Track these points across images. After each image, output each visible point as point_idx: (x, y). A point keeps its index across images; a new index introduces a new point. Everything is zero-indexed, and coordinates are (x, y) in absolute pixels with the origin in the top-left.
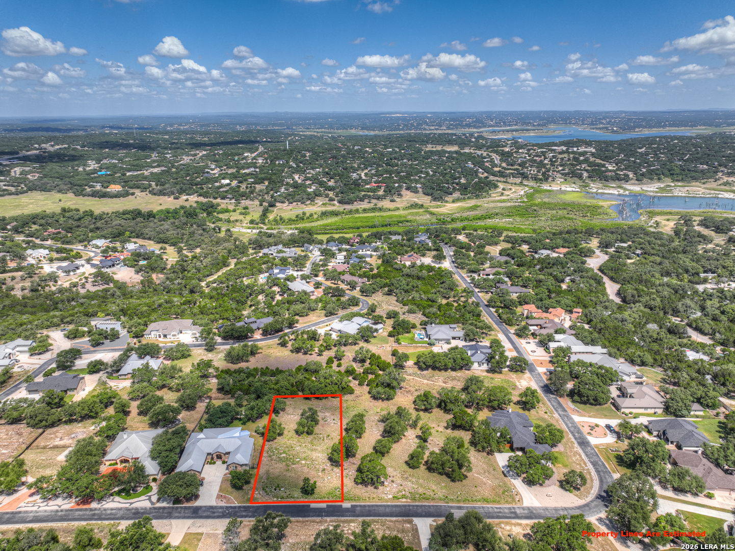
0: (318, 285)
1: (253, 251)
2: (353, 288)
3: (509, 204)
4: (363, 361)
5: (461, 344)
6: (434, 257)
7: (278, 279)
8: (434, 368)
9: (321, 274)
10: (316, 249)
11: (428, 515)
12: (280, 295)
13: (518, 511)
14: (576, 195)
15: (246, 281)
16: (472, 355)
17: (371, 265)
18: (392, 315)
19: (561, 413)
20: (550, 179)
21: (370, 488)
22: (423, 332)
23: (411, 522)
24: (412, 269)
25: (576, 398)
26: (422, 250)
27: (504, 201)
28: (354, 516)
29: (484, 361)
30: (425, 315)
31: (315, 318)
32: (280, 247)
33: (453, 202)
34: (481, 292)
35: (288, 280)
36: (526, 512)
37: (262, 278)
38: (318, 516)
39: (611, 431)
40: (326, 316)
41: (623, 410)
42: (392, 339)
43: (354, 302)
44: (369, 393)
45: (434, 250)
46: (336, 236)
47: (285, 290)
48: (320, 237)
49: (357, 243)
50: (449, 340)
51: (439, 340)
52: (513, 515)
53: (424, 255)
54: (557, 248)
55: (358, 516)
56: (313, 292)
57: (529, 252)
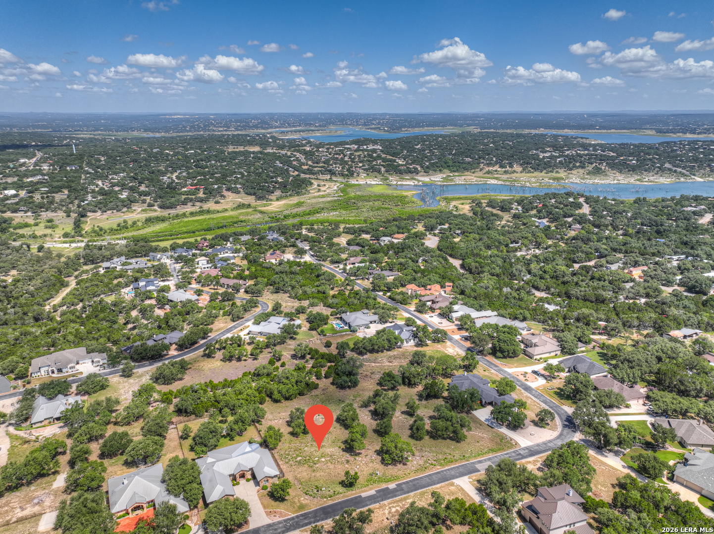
0: (199, 293)
2: (238, 291)
3: (329, 199)
4: (303, 357)
5: (380, 327)
6: (295, 253)
7: (149, 291)
8: (372, 351)
9: (193, 281)
10: (164, 257)
11: (462, 475)
12: (160, 308)
14: (381, 187)
15: (106, 299)
16: (400, 333)
17: (240, 266)
18: (301, 310)
19: (495, 368)
20: (355, 174)
23: (452, 484)
24: (282, 266)
25: (498, 354)
26: (280, 247)
27: (323, 197)
29: (411, 338)
30: (328, 306)
31: (222, 325)
32: (123, 259)
33: (277, 200)
34: (358, 279)
35: (163, 291)
36: (527, 451)
37: (127, 293)
39: (538, 375)
40: (234, 321)
41: (535, 357)
42: (314, 332)
43: (252, 304)
44: (332, 384)
45: (291, 246)
46: (180, 242)
47: (164, 302)
49: (207, 247)
50: (367, 325)
51: (359, 326)
53: (283, 252)
54: (394, 234)
56: (198, 300)
57: (371, 240)
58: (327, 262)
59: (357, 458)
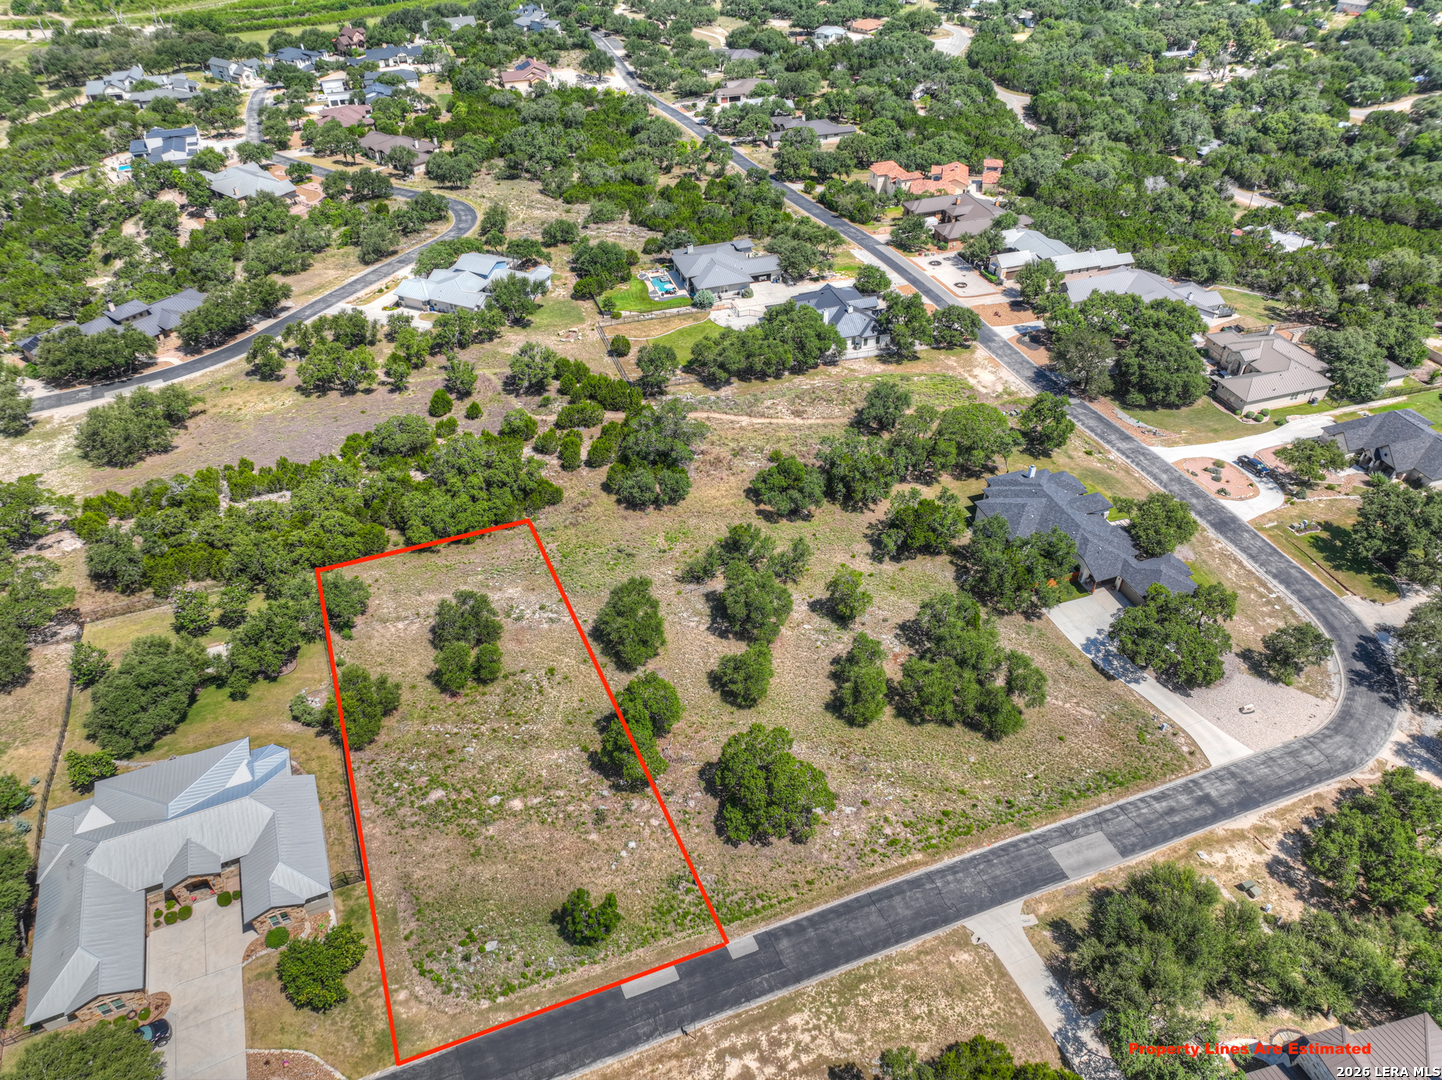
0: (299, 174)
1: (54, 94)
2: (406, 170)
4: (538, 388)
5: (778, 294)
6: (584, 65)
7: (169, 166)
8: (746, 374)
9: (295, 138)
10: (247, 71)
11: (1001, 895)
12: (192, 215)
13: (1213, 790)
15: (66, 185)
16: (836, 319)
17: (429, 100)
18: (560, 235)
19: (1124, 446)
21: (781, 845)
22: (663, 273)
23: (963, 941)
24: (542, 101)
25: (1136, 396)
26: (549, 50)
28: (785, 984)
29: (868, 333)
30: (642, 224)
31: (332, 274)
32: (137, 72)
34: (740, 143)
35: (203, 167)
36: (1230, 785)
37: (116, 170)
38: (668, 1028)
39: (1258, 473)
40: (367, 263)
41: (1246, 409)
42: (588, 305)
43: (430, 210)
44: (606, 488)
45: (575, 46)
46: (296, 32)
47: (202, 198)
48: (246, 38)
49: (361, 44)
50: (745, 285)
51: (718, 290)
52: (1208, 810)
53: (553, 63)
54: (855, 17)
55: (798, 978)
56: (292, 195)
57: (793, 34)
58: (668, 94)
59: (635, 803)
